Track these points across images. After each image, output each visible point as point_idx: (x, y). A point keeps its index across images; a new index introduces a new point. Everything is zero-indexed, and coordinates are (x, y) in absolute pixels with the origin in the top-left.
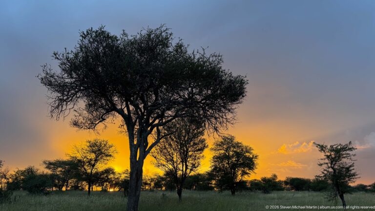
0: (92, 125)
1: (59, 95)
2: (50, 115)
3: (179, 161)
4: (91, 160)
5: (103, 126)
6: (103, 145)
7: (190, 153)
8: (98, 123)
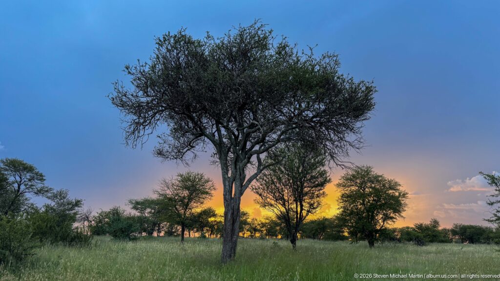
0: (179, 154)
1: (135, 117)
3: (291, 199)
4: (184, 198)
5: (192, 155)
6: (197, 180)
7: (306, 189)
8: (186, 151)
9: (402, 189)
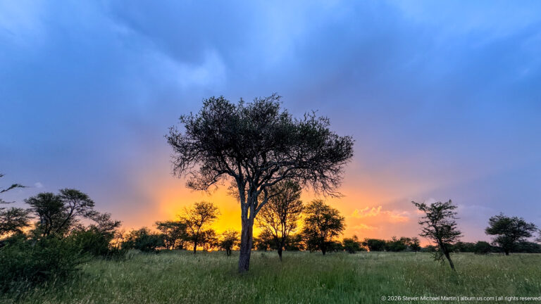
0: (205, 186)
4: (198, 221)
5: (215, 187)
6: (209, 208)
7: (288, 215)
8: (210, 184)
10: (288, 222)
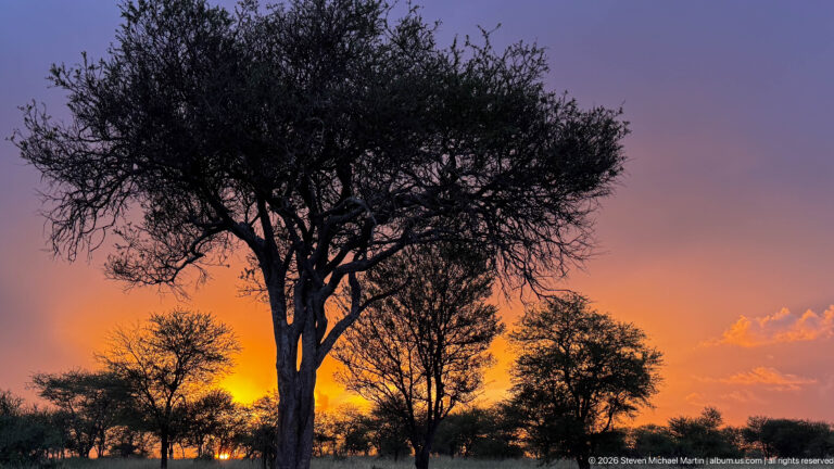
0: (166, 272)
1: (74, 189)
2: (50, 246)
3: (418, 371)
4: (166, 371)
5: (197, 274)
6: (198, 329)
7: (450, 350)
8: (183, 267)
9: (649, 344)
10: (450, 373)
